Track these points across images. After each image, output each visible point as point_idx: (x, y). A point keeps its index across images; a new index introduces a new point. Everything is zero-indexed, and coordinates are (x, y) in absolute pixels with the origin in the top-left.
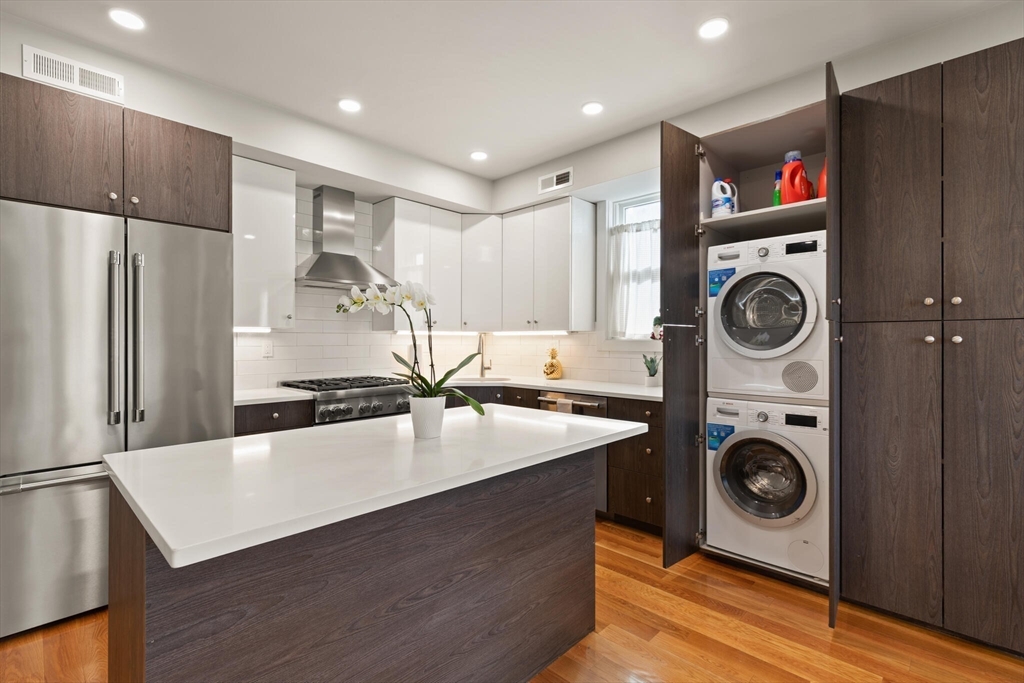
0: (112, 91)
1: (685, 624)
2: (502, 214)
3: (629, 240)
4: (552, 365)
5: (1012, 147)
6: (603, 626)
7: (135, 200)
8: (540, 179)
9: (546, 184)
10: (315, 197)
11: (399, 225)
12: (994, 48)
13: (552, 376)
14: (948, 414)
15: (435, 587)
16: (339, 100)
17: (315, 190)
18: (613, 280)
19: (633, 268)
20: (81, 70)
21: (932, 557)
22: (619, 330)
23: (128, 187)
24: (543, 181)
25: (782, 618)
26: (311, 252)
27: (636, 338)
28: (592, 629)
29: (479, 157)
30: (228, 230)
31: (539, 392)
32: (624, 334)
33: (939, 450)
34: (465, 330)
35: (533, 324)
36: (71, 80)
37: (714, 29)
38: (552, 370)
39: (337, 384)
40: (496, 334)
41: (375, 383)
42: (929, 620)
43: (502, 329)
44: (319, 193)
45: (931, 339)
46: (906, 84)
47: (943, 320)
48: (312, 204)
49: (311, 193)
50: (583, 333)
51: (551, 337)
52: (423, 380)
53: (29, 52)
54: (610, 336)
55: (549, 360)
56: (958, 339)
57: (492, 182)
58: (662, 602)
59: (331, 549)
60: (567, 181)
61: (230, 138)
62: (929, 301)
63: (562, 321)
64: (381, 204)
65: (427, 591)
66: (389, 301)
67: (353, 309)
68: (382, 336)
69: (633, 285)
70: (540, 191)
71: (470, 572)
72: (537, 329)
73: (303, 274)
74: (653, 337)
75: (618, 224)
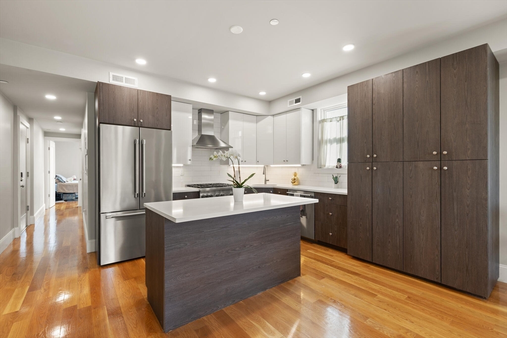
0: (134, 84)
1: (336, 277)
2: (273, 115)
3: (327, 125)
4: (295, 179)
5: (466, 92)
6: (304, 275)
7: (141, 121)
8: (289, 101)
9: (291, 103)
10: (199, 113)
11: (231, 122)
12: (460, 52)
13: (294, 184)
14: (443, 198)
15: (240, 248)
16: (208, 79)
17: (199, 110)
18: (321, 143)
19: (329, 138)
20: (125, 78)
21: (437, 255)
22: (323, 164)
23: (139, 116)
24: (290, 102)
25: (376, 277)
26: (197, 134)
27: (330, 167)
28: (299, 275)
29: (263, 93)
30: (170, 130)
31: (287, 190)
32: (325, 166)
33: (439, 212)
34: (258, 164)
35: (286, 162)
36: (122, 82)
37: (349, 48)
38: (294, 181)
39: (207, 186)
40: (271, 166)
41: (221, 185)
42: (436, 280)
43: (274, 164)
44: (200, 111)
45: (436, 168)
46: (427, 66)
47: (441, 161)
48: (197, 116)
49: (197, 111)
50: (308, 165)
51: (295, 167)
52: (237, 182)
53: (111, 74)
54: (319, 166)
55: (293, 177)
56: (446, 168)
57: (269, 102)
58: (329, 270)
59: (209, 231)
60: (299, 102)
61: (170, 96)
62: (435, 153)
63: (298, 160)
64: (224, 114)
65: (237, 249)
66: (226, 156)
67: (215, 159)
68: (224, 167)
69: (329, 145)
70: (289, 106)
71: (252, 245)
72: (288, 164)
73: (195, 144)
74: (337, 167)
75: (323, 118)
